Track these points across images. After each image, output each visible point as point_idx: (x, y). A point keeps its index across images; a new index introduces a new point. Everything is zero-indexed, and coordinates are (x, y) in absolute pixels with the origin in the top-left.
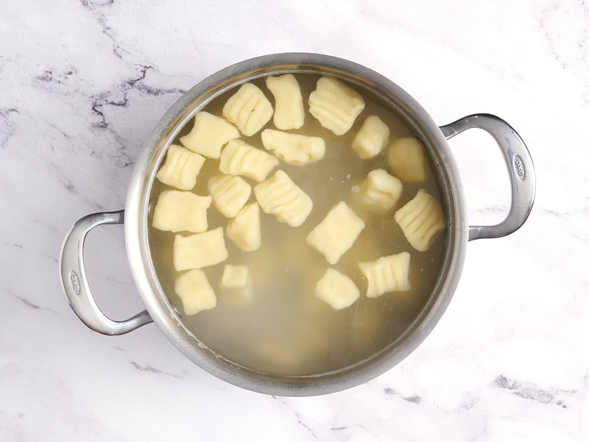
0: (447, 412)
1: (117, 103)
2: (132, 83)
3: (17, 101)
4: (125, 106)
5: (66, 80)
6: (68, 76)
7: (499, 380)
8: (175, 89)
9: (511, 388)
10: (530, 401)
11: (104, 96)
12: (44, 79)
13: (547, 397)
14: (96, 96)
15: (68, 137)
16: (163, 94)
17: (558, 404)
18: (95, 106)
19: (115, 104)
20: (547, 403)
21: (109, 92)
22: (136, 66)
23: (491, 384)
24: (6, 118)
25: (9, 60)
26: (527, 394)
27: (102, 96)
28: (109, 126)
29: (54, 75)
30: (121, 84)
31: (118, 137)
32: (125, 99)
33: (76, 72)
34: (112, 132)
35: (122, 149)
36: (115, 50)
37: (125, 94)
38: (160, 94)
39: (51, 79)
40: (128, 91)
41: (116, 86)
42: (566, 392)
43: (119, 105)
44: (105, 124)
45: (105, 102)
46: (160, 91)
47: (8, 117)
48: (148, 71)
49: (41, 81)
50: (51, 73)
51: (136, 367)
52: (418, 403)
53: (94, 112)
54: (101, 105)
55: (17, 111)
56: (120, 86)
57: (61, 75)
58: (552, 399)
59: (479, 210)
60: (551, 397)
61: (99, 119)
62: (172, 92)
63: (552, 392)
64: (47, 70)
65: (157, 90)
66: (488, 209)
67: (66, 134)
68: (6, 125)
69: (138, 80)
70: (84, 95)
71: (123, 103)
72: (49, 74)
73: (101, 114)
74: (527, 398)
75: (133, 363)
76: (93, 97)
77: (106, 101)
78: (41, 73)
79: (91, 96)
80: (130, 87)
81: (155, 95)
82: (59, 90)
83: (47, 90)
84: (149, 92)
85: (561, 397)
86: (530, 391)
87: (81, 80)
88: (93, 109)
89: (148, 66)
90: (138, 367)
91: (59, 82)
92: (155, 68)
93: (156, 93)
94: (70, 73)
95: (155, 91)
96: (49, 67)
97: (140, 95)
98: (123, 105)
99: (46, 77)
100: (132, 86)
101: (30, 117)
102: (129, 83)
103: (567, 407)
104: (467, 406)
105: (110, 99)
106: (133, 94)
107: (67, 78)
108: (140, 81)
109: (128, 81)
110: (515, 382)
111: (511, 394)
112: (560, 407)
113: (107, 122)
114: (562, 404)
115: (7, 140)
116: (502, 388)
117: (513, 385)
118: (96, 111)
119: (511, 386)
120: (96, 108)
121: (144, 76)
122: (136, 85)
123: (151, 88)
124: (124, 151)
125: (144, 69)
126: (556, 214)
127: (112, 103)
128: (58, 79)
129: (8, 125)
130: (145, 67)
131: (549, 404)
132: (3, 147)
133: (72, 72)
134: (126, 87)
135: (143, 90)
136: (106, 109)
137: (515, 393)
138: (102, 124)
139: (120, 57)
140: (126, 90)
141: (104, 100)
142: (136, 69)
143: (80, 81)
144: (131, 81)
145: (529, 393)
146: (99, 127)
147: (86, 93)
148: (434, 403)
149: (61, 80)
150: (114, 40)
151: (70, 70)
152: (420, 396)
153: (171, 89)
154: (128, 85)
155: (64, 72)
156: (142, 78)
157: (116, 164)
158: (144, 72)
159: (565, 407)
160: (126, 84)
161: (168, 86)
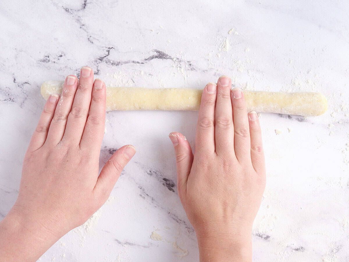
2: (101, 59)
3: (28, 77)
4: (98, 74)
5: (58, 61)
8: (130, 61)
12: (44, 61)
14: (79, 69)
16: (122, 64)
22: (103, 48)
24: (22, 88)
25: (21, 51)
29: (51, 58)
30: (95, 60)
32: (98, 70)
33: (65, 55)
36: (89, 39)
37: (97, 67)
38: (120, 65)
39: (49, 61)
41: (91, 62)
46: (120, 62)
47: (23, 88)
48: (111, 50)
49: (43, 63)
50: (48, 57)
51: (118, 243)
52: (303, 252)
55: (28, 83)
56: (93, 62)
57: (55, 58)
62: (127, 63)
64: (46, 55)
65: (118, 62)
68: (22, 93)
69: (105, 57)
71: (97, 72)
72: (47, 57)
75: (117, 240)
76: (77, 70)
78: (42, 58)
79: (75, 69)
80: (100, 62)
81: (117, 65)
82: (55, 68)
83: (47, 68)
84: (113, 64)
89: (111, 47)
90: (120, 243)
91: (54, 62)
92: (116, 48)
93: (117, 64)
94: (61, 56)
95: (117, 63)
96: (47, 53)
97: (107, 66)
99: (46, 60)
100: (101, 61)
102: (100, 59)
106: (103, 66)
107: (59, 59)
108: (106, 57)
109: (99, 58)
115: (23, 102)
121: (109, 54)
122: (104, 60)
123: (114, 61)
125: (108, 50)
128: (53, 60)
130: (109, 48)
132: (21, 107)
133: (62, 55)
134: (98, 62)
135: (108, 63)
139: (92, 43)
140: (98, 64)
142: (103, 50)
143: (67, 60)
144: (101, 58)
147: (72, 68)
148: (313, 250)
149: (56, 61)
150: (87, 32)
151: (60, 54)
152: (303, 247)
153: (127, 61)
155: (57, 56)
156: (107, 55)
158: (109, 51)
160: (98, 60)
161: (125, 59)
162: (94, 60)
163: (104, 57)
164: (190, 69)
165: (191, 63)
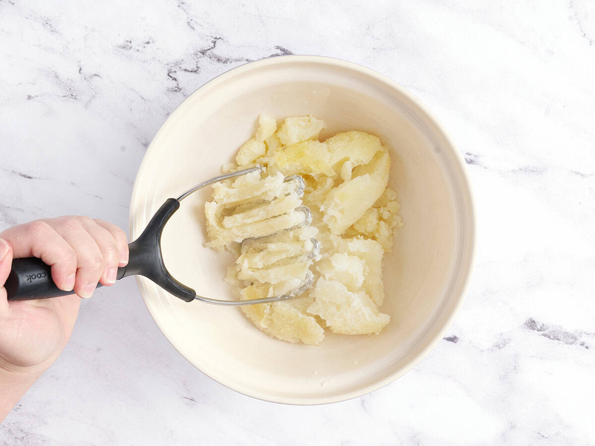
0: (482, 351)
1: (190, 70)
2: (203, 52)
3: (100, 67)
4: (197, 72)
5: (144, 49)
6: (145, 45)
7: (529, 323)
8: (242, 58)
9: (539, 331)
10: (556, 342)
11: (178, 63)
12: (124, 47)
13: (571, 338)
14: (171, 63)
15: (145, 100)
16: (231, 62)
17: (582, 345)
19: (188, 71)
20: (572, 344)
21: (182, 60)
22: (207, 37)
23: (521, 326)
24: (89, 82)
25: (93, 31)
26: (553, 336)
27: (177, 64)
28: (182, 91)
29: (133, 44)
32: (197, 67)
33: (153, 42)
34: (185, 96)
36: (189, 23)
37: (197, 62)
38: (228, 62)
39: (131, 48)
40: (200, 59)
41: (189, 55)
42: (588, 334)
43: (192, 72)
44: (179, 88)
46: (229, 59)
47: (91, 82)
48: (218, 42)
49: (122, 50)
50: (130, 43)
52: (456, 343)
53: (169, 77)
54: (175, 72)
55: (99, 76)
56: (193, 55)
57: (140, 45)
58: (576, 340)
59: (513, 171)
61: (173, 84)
62: (239, 61)
63: (576, 334)
64: (127, 39)
65: (226, 59)
66: (521, 170)
67: (143, 97)
69: (209, 49)
70: (160, 63)
71: (196, 70)
73: (175, 79)
74: (553, 339)
76: (168, 64)
77: (180, 68)
78: (121, 42)
79: (166, 63)
80: (202, 56)
81: (224, 63)
82: (138, 58)
83: (127, 57)
84: (219, 60)
85: (584, 339)
86: (556, 332)
87: (158, 49)
88: (168, 75)
89: (218, 37)
91: (138, 51)
92: (225, 39)
94: (148, 43)
95: (224, 60)
96: (129, 37)
97: (210, 63)
98: (195, 72)
99: (126, 46)
100: (203, 54)
101: (112, 82)
102: (201, 52)
103: (589, 347)
104: (499, 346)
105: (184, 66)
106: (204, 61)
107: (145, 47)
108: (211, 51)
109: (200, 50)
110: (543, 325)
111: (540, 335)
112: (583, 348)
113: (180, 86)
114: (585, 345)
115: (90, 102)
116: (531, 330)
117: (541, 327)
118: (171, 77)
119: (539, 328)
120: (170, 74)
121: (214, 46)
122: (207, 54)
123: (221, 57)
125: (214, 40)
126: (582, 175)
127: (185, 70)
128: (137, 48)
129: (91, 88)
130: (216, 38)
131: (573, 345)
132: (86, 109)
133: (150, 42)
134: (198, 56)
135: (213, 59)
136: (180, 75)
137: (543, 335)
138: (176, 89)
139: (193, 29)
140: (198, 58)
141: (178, 67)
142: (208, 40)
143: (156, 50)
144: (203, 50)
145: (556, 335)
146: (173, 91)
147: (162, 60)
148: (470, 342)
149: (140, 48)
150: (188, 14)
151: (148, 40)
152: (457, 336)
153: (238, 58)
154: (200, 54)
155: (142, 42)
156: (212, 48)
158: (215, 42)
159: (587, 348)
161: (236, 55)
162: (193, 52)
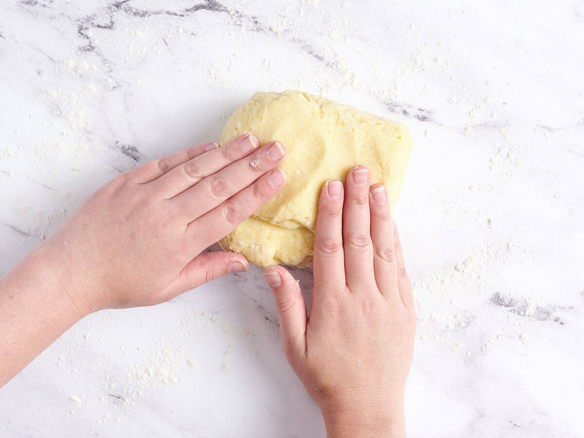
1: (103, 26)
2: (118, 5)
3: (2, 26)
4: (111, 28)
5: (51, 4)
7: (495, 298)
8: (162, 11)
9: (507, 306)
10: (527, 318)
11: (90, 19)
12: (28, 3)
13: (544, 314)
14: (82, 19)
15: (54, 61)
16: (150, 15)
17: (555, 321)
18: (81, 30)
19: (101, 27)
20: (544, 320)
21: (94, 15)
23: (487, 302)
26: (523, 311)
27: (88, 19)
28: (96, 50)
31: (105, 60)
32: (112, 22)
34: (99, 55)
35: (109, 72)
37: (111, 17)
38: (146, 15)
39: (36, 3)
40: (114, 13)
41: (102, 9)
42: (563, 308)
43: (105, 28)
44: (91, 47)
45: (91, 26)
46: (146, 12)
49: (26, 5)
53: (80, 35)
54: (87, 29)
55: (2, 37)
56: (106, 9)
58: (549, 316)
60: (548, 314)
61: (86, 42)
62: (158, 13)
63: (548, 309)
65: (143, 12)
67: (52, 58)
70: (69, 19)
71: (110, 25)
73: (87, 37)
74: (524, 316)
76: (78, 20)
77: (92, 24)
79: (77, 19)
80: (117, 9)
81: (141, 17)
82: (44, 15)
83: (32, 14)
84: (135, 14)
85: (558, 314)
86: (527, 308)
87: (66, 3)
88: (80, 32)
91: (44, 6)
93: (142, 15)
95: (142, 13)
97: (126, 17)
98: (110, 27)
100: (118, 8)
101: (16, 42)
102: (116, 6)
103: (564, 323)
105: (96, 22)
106: (119, 16)
107: (51, 2)
108: (126, 3)
109: (114, 3)
110: (512, 300)
111: (508, 311)
112: (557, 324)
113: (93, 45)
114: (560, 320)
116: (498, 306)
117: (509, 302)
118: (82, 34)
119: (507, 303)
120: (82, 32)
122: (122, 7)
123: (138, 10)
124: (111, 74)
126: (549, 130)
127: (99, 26)
128: (43, 3)
131: (546, 322)
134: (113, 10)
135: (129, 12)
136: (91, 32)
137: (511, 311)
138: (89, 47)
140: (112, 12)
141: (90, 23)
144: (117, 3)
145: (526, 311)
146: (85, 50)
147: (72, 16)
149: (47, 4)
153: (157, 10)
154: (114, 7)
156: (128, 0)
157: (104, 88)
159: (562, 323)
160: (112, 6)
161: (154, 7)
162: (106, 6)
163: (123, 2)
164: (255, 28)
165: (258, 20)
